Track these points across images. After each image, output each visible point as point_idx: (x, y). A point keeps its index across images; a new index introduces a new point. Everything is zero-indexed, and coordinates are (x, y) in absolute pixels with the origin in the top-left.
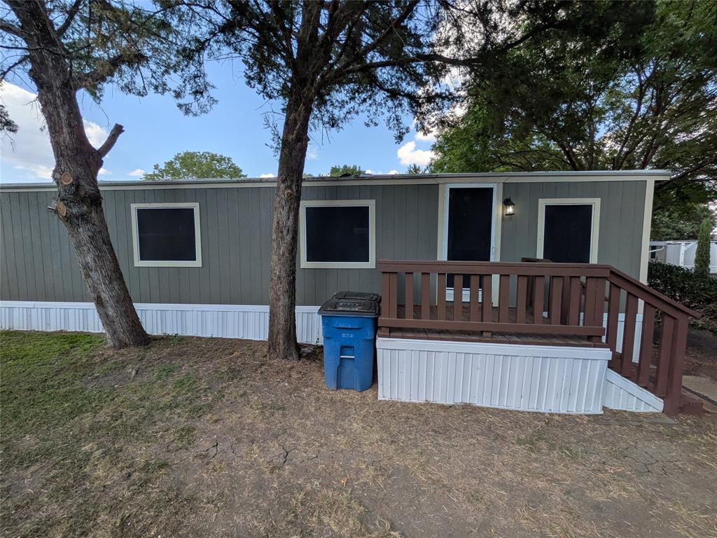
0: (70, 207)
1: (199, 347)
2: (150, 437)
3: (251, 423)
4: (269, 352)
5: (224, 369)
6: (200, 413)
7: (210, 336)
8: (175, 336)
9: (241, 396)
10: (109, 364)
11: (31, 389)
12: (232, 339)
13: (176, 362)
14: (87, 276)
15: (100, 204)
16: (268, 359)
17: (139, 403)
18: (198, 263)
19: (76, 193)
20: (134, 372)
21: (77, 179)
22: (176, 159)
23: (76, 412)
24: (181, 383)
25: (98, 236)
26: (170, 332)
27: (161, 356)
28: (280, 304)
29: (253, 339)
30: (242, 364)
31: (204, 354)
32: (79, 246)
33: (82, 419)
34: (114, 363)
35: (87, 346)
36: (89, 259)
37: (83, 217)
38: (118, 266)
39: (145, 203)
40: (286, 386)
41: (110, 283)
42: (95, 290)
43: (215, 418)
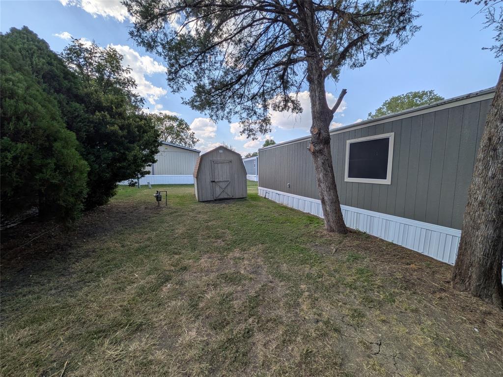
0: (315, 147)
1: (380, 248)
2: (334, 302)
3: (419, 348)
4: (453, 280)
5: (399, 275)
6: (371, 305)
7: (390, 241)
8: (364, 234)
9: (412, 311)
10: (323, 239)
11: (291, 240)
12: (411, 250)
13: (362, 253)
14: (319, 186)
15: (329, 142)
16: (451, 286)
17: (333, 272)
18: (387, 181)
19: (318, 139)
20: (334, 250)
21: (320, 130)
22: (384, 105)
23: (303, 262)
24: (361, 272)
25: (326, 162)
26: (361, 229)
27: (352, 245)
28: (479, 233)
29: (435, 258)
30: (419, 279)
31: (383, 255)
32: (317, 168)
33: (305, 267)
34: (326, 239)
35: (316, 225)
36: (321, 176)
37: (320, 152)
38: (334, 180)
39: (355, 138)
40: (475, 332)
41: (329, 191)
42: (322, 194)
43: (383, 317)
